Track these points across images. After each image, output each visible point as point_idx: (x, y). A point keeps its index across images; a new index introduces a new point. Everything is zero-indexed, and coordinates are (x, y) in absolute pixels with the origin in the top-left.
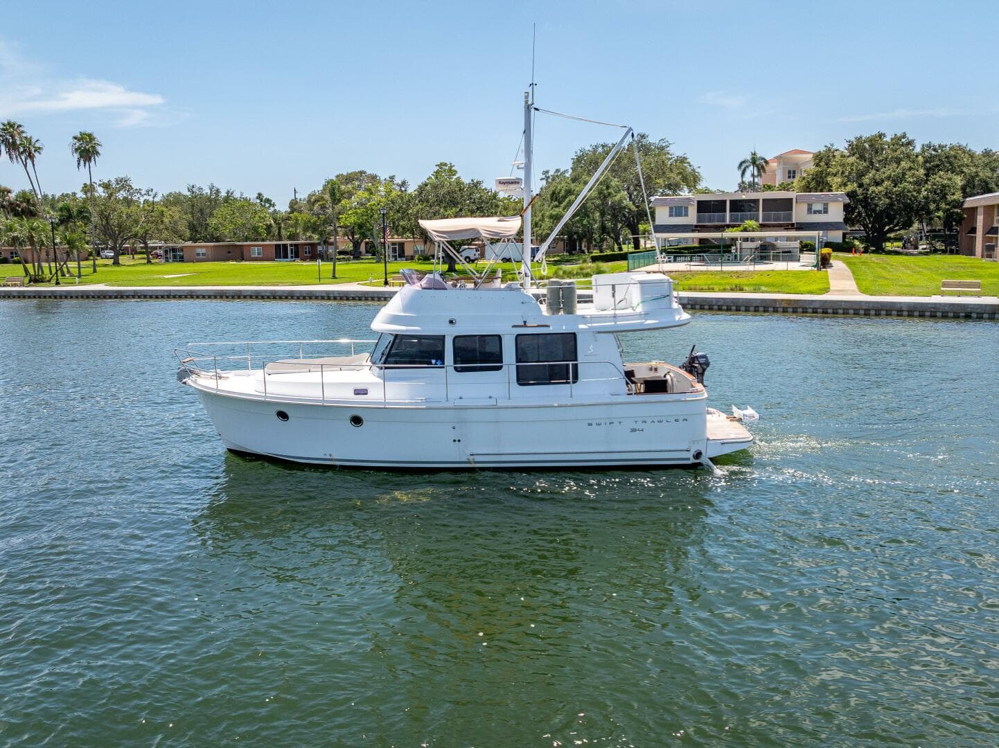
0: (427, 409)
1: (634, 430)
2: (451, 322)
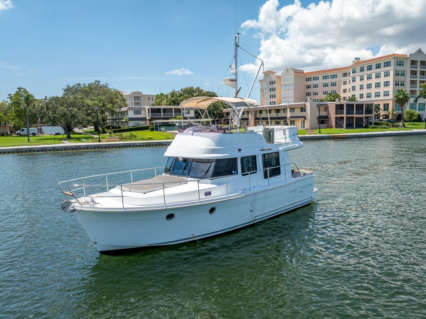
0: (245, 196)
1: (300, 192)
2: (240, 150)
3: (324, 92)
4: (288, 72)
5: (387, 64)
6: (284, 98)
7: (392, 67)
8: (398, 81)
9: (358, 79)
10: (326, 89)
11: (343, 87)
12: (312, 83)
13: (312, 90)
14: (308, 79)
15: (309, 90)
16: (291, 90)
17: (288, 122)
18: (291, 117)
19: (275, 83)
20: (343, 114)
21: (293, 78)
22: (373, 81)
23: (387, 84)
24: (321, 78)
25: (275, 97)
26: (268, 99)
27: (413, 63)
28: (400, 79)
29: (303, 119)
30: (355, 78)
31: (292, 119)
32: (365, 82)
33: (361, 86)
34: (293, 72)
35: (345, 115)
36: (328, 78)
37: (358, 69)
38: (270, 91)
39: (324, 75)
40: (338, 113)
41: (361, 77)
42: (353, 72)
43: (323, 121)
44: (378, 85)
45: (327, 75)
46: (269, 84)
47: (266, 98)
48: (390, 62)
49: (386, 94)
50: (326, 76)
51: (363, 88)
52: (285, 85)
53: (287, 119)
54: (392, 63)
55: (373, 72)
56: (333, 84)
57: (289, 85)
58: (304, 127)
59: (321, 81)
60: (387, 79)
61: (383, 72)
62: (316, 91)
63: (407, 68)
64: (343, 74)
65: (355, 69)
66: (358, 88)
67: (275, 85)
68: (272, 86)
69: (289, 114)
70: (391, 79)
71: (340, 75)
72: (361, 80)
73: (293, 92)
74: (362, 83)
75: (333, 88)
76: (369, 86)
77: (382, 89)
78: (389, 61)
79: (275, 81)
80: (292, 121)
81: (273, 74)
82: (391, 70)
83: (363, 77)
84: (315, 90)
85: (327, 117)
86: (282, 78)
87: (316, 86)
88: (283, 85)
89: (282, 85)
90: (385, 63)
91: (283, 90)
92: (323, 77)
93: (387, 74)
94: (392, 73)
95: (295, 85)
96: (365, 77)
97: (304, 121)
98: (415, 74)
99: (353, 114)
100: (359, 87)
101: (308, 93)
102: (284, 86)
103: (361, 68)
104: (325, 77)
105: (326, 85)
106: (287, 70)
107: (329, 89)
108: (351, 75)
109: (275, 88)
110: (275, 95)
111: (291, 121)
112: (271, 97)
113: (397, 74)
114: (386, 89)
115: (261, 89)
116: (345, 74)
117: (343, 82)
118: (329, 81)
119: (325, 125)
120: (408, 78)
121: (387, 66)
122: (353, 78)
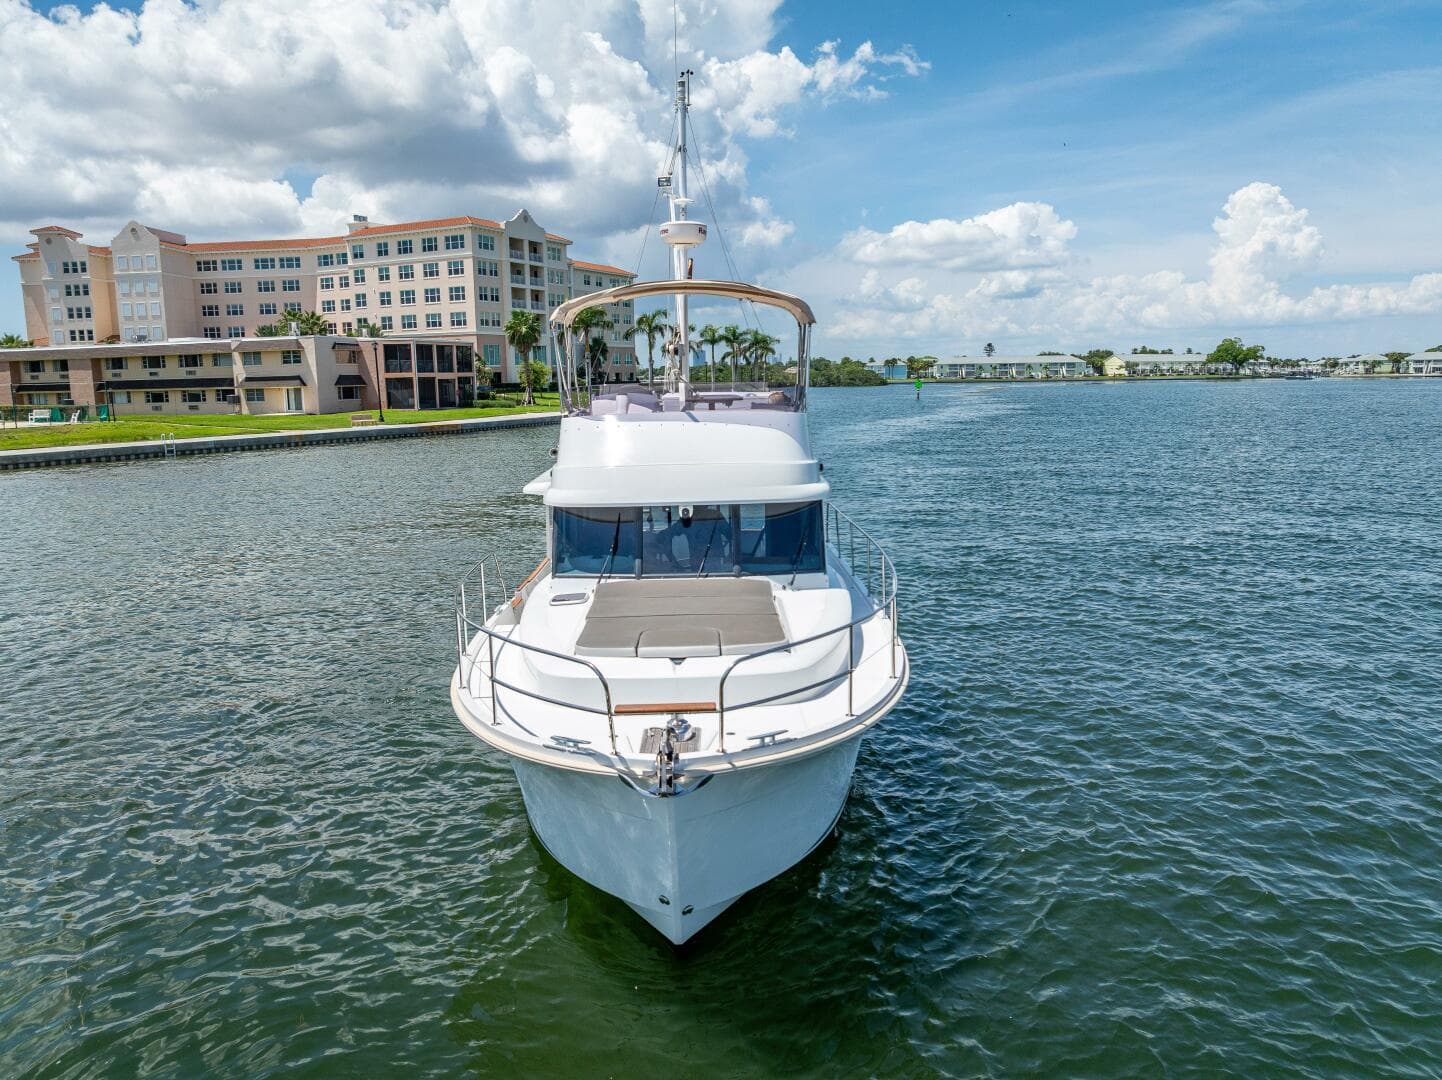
3: (261, 306)
4: (138, 238)
5: (455, 242)
6: (129, 319)
7: (468, 252)
8: (485, 289)
9: (372, 275)
10: (267, 298)
11: (323, 295)
12: (220, 276)
13: (222, 299)
14: (206, 266)
15: (209, 299)
16: (154, 295)
17: (240, 392)
18: (248, 379)
19: (84, 270)
20: (409, 369)
21: (159, 257)
22: (419, 284)
23: (457, 294)
24: (248, 263)
25: (88, 316)
26: (58, 323)
27: (515, 243)
28: (489, 281)
29: (292, 385)
30: (362, 272)
31: (255, 385)
32: (395, 286)
33: (382, 294)
34: (156, 239)
35: (414, 375)
36: (273, 266)
37: (370, 249)
38: (69, 294)
39: (260, 257)
40: (392, 367)
41: (380, 270)
42: (356, 256)
43: (351, 389)
44: (432, 296)
45: (268, 256)
46: (62, 269)
47: (50, 318)
48: (462, 237)
49: (458, 320)
50: (264, 261)
51: (389, 302)
52: (131, 280)
53: (232, 385)
54: (468, 241)
55: (418, 259)
56: (291, 286)
57: (145, 279)
58: (299, 407)
59: (249, 275)
60: (456, 281)
61: (445, 263)
62: (237, 303)
63: (502, 255)
64: (319, 257)
65: (361, 246)
66: (373, 299)
67: (86, 277)
68: (73, 279)
69: (239, 371)
70: (468, 280)
71: (309, 260)
72: (381, 278)
73: (160, 300)
74: (384, 287)
75: (292, 297)
76: (408, 297)
77: (445, 308)
78: (458, 233)
79: (83, 264)
80: (252, 390)
81: (74, 238)
82: (467, 256)
83: (387, 270)
84: (234, 299)
85: (358, 379)
86: (116, 256)
87: (234, 288)
88: (122, 279)
89: (118, 276)
90: (447, 239)
91: (124, 295)
92: (256, 261)
93: (456, 269)
94: (469, 266)
95: (167, 281)
96: (394, 272)
97: (298, 392)
98: (519, 273)
99: (432, 371)
100: (378, 298)
101: (210, 308)
102: (125, 282)
103: (379, 245)
104: (263, 264)
105: (266, 287)
106: (133, 230)
107: (280, 298)
108: (351, 262)
109: (86, 287)
110: (88, 309)
111: (247, 390)
112: (71, 316)
113: (480, 271)
114: (457, 307)
115: (23, 286)
116: (325, 257)
117: (322, 280)
118: (277, 274)
119: (355, 401)
120: (506, 283)
121: (455, 247)
122: (356, 273)
